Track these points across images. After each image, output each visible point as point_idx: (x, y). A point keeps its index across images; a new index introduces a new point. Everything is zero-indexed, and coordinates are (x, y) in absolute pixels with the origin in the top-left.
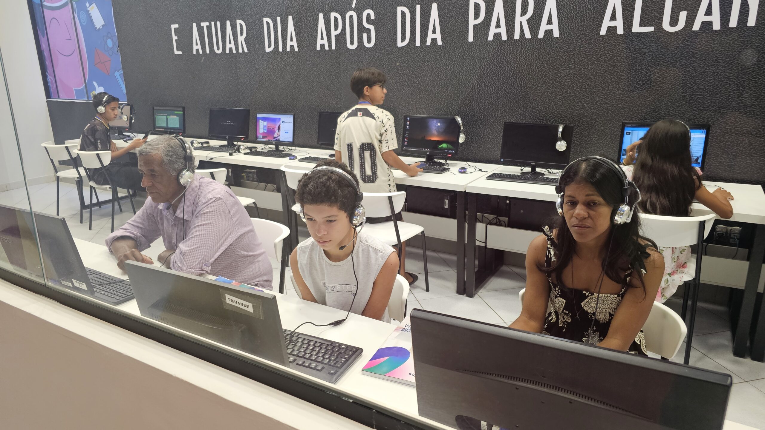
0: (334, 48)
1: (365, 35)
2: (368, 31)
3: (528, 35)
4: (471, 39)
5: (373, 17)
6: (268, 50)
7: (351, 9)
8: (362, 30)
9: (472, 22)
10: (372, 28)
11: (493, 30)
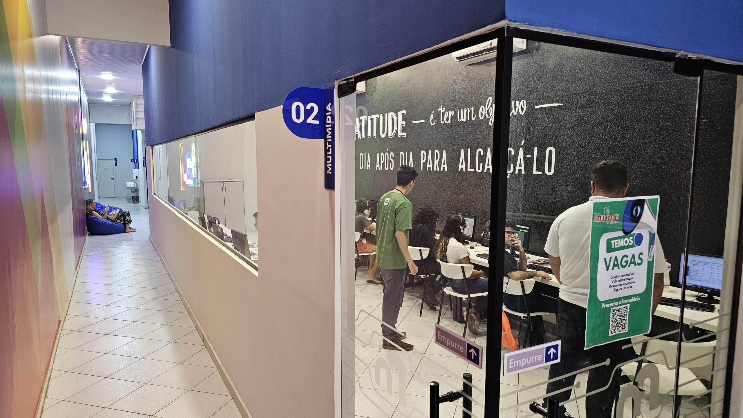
0: (381, 169)
1: (391, 164)
2: (391, 162)
3: (438, 170)
4: (422, 170)
5: (393, 156)
6: (361, 168)
7: (387, 152)
8: (390, 162)
9: (422, 162)
10: (392, 160)
11: (428, 166)
